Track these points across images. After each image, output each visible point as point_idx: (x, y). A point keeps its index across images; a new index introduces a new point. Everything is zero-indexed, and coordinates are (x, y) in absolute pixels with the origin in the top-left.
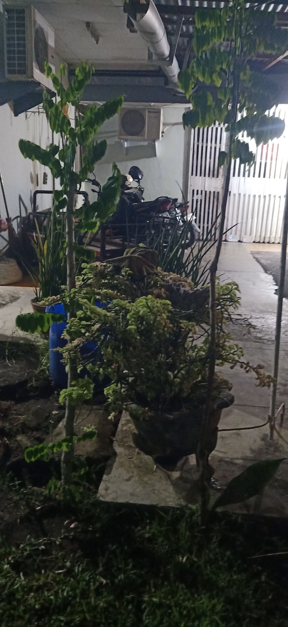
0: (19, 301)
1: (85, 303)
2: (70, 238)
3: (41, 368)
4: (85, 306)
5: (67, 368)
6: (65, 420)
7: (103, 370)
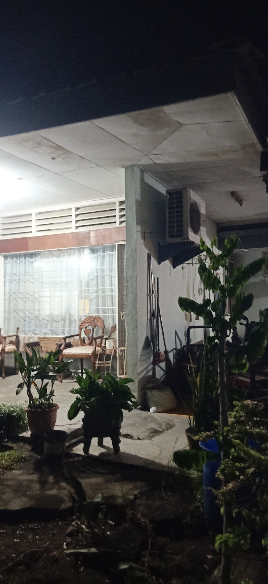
0: (174, 428)
1: (239, 444)
2: (222, 378)
3: (195, 505)
4: (238, 447)
5: (222, 510)
6: (221, 567)
7: (259, 518)
